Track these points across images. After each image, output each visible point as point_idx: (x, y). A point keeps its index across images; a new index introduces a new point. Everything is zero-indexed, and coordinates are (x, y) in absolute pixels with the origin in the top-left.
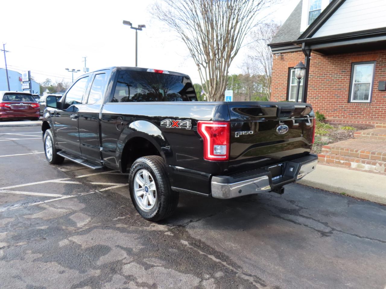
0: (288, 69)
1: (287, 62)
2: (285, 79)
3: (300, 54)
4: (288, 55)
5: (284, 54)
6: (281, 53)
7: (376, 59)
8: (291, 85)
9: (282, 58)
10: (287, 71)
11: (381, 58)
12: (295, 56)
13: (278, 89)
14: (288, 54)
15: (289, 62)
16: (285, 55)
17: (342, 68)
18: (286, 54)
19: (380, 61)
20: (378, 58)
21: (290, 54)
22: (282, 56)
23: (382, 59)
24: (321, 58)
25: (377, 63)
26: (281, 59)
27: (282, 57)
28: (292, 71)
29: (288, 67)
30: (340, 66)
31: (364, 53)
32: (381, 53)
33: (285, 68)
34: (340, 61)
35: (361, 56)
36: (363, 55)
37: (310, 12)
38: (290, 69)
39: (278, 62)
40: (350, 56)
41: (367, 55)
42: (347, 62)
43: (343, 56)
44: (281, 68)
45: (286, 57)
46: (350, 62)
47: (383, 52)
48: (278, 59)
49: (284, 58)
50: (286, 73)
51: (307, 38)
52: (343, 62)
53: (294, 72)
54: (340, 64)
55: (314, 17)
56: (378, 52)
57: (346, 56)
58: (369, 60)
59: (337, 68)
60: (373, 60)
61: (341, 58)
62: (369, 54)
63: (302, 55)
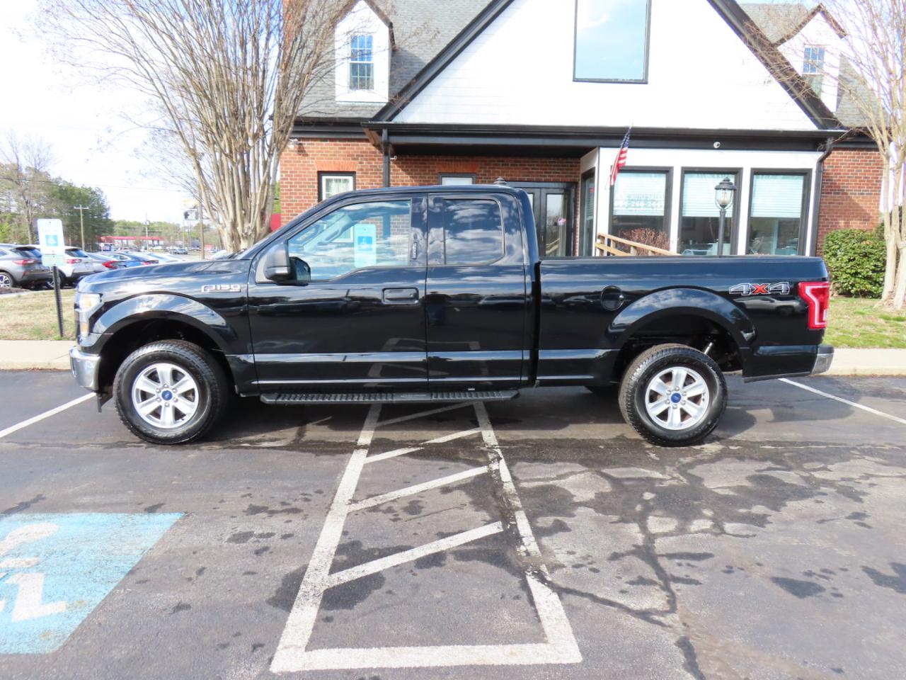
0: (316, 174)
1: (313, 159)
2: (312, 194)
3: (340, 145)
4: (313, 144)
5: (306, 143)
7: (476, 171)
9: (301, 151)
10: (316, 178)
11: (483, 170)
12: (331, 149)
14: (315, 142)
15: (317, 158)
16: (308, 144)
17: (424, 181)
18: (310, 142)
19: (482, 175)
20: (478, 169)
21: (319, 142)
22: (301, 144)
23: (485, 171)
25: (477, 178)
26: (299, 151)
27: (300, 148)
28: (324, 178)
29: (316, 171)
30: (420, 177)
31: (457, 158)
32: (482, 161)
33: (310, 172)
34: (420, 167)
35: (453, 163)
36: (455, 161)
37: (351, 64)
38: (320, 173)
39: (292, 156)
40: (436, 160)
41: (462, 163)
42: (431, 171)
43: (423, 160)
44: (301, 172)
45: (311, 150)
46: (434, 171)
47: (486, 161)
48: (292, 151)
49: (306, 150)
50: (313, 183)
51: (387, 121)
52: (425, 170)
53: (328, 181)
54: (420, 174)
55: (361, 76)
56: (480, 158)
57: (428, 160)
58: (465, 171)
59: (415, 181)
60: (471, 172)
61: (421, 164)
62: (464, 161)
63: (345, 149)
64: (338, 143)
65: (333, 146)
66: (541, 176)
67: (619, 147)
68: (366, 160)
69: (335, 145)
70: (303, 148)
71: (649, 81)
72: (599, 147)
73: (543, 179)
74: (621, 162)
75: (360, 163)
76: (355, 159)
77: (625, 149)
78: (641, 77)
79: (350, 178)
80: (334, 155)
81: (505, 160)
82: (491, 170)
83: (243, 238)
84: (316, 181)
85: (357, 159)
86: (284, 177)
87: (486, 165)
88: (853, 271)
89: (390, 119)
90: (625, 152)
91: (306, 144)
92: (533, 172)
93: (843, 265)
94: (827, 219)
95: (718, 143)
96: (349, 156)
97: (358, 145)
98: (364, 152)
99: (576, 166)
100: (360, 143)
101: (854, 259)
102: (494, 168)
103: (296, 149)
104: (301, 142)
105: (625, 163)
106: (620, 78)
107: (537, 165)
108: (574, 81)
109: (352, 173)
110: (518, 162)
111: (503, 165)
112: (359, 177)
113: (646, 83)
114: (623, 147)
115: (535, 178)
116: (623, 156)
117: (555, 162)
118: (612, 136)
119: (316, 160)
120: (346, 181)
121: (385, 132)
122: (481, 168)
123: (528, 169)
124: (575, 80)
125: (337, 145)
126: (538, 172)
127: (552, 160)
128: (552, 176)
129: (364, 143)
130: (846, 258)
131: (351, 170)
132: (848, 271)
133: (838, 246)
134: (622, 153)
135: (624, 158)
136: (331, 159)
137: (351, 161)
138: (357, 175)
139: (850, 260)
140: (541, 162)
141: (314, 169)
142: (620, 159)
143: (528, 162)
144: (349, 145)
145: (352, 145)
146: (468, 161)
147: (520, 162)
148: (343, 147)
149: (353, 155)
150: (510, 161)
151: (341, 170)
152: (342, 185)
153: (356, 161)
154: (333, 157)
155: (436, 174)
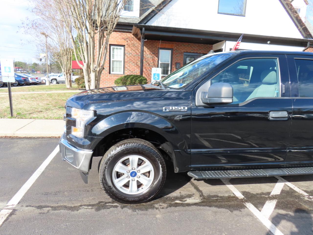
3: (119, 34)
8: (112, 59)
17: (153, 51)
19: (175, 49)
24: (137, 41)
25: (173, 51)
28: (112, 47)
30: (151, 49)
31: (166, 42)
32: (176, 44)
34: (151, 45)
35: (164, 44)
36: (165, 43)
38: (110, 45)
40: (157, 42)
41: (168, 44)
42: (156, 46)
46: (157, 47)
47: (177, 44)
51: (144, 24)
52: (153, 46)
53: (113, 48)
54: (151, 47)
55: (128, 5)
56: (174, 43)
57: (154, 42)
58: (169, 47)
59: (149, 50)
60: (171, 48)
61: (152, 43)
62: (169, 43)
63: (121, 35)
64: (118, 33)
65: (116, 34)
66: (198, 51)
68: (130, 40)
69: (117, 33)
71: (246, 15)
72: (226, 40)
74: (237, 47)
75: (127, 42)
76: (125, 40)
77: (240, 42)
78: (243, 14)
79: (123, 48)
80: (116, 38)
81: (185, 44)
82: (179, 48)
84: (109, 48)
85: (126, 40)
87: (177, 45)
90: (240, 43)
95: (269, 42)
96: (122, 38)
97: (126, 34)
98: (129, 37)
99: (211, 48)
100: (127, 33)
102: (180, 47)
106: (235, 14)
109: (124, 46)
111: (183, 46)
112: (127, 47)
116: (238, 44)
117: (203, 46)
118: (232, 36)
121: (143, 29)
122: (175, 46)
123: (193, 48)
124: (218, 13)
125: (118, 34)
126: (196, 49)
127: (202, 45)
128: (202, 51)
129: (129, 33)
131: (123, 44)
134: (238, 43)
135: (239, 45)
136: (115, 39)
137: (123, 40)
138: (126, 46)
140: (198, 45)
142: (237, 45)
143: (193, 45)
144: (123, 34)
145: (124, 34)
146: (170, 43)
147: (190, 45)
148: (120, 34)
149: (124, 38)
150: (186, 44)
151: (119, 44)
152: (119, 50)
153: (125, 41)
154: (116, 39)
155: (157, 48)
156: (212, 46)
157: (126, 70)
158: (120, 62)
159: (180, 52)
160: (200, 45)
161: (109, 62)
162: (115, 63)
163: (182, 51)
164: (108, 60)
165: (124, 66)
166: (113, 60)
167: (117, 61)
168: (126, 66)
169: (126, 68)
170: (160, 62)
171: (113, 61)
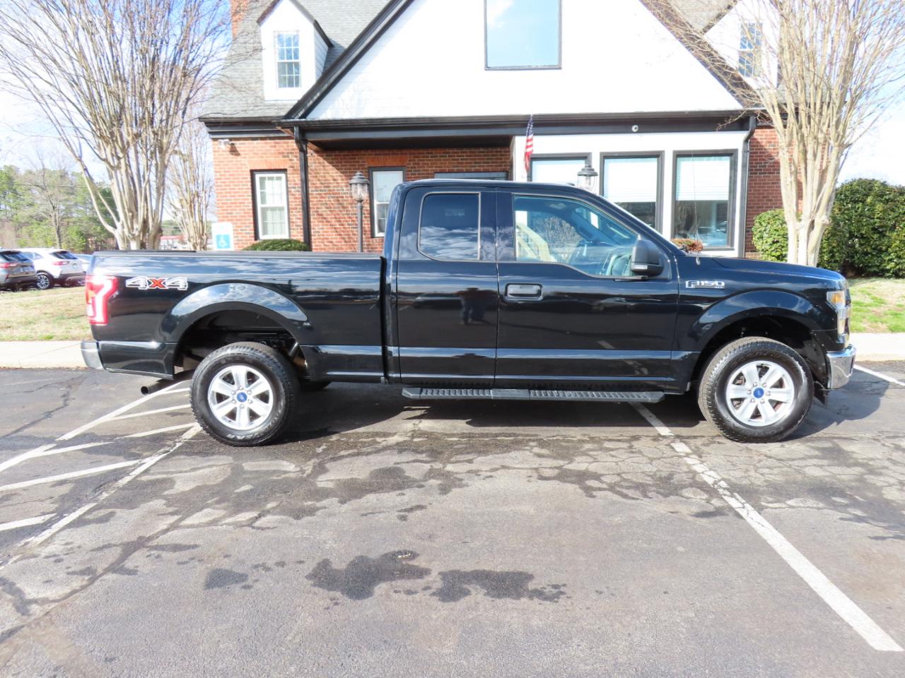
0: (249, 173)
1: (245, 158)
2: (246, 192)
3: (271, 143)
4: (245, 144)
5: (238, 142)
6: (231, 139)
7: (404, 163)
8: (259, 206)
9: (234, 151)
10: (249, 177)
11: (412, 163)
12: (262, 147)
13: (234, 215)
14: (247, 142)
15: (250, 157)
16: (240, 144)
18: (242, 142)
19: (412, 168)
20: (407, 162)
21: (251, 142)
22: (233, 144)
23: (414, 164)
25: (408, 171)
26: (231, 151)
27: (232, 147)
28: (258, 176)
29: (249, 170)
30: (350, 172)
31: (387, 152)
32: (411, 154)
33: (242, 171)
34: (349, 162)
35: (382, 157)
36: (384, 154)
37: (278, 63)
38: (253, 172)
39: (226, 156)
40: (365, 155)
41: (391, 156)
42: (361, 165)
43: (353, 155)
44: (234, 171)
45: (243, 149)
46: (364, 165)
47: (414, 154)
48: (225, 151)
49: (238, 149)
50: (246, 182)
51: (300, 118)
52: (355, 165)
53: (262, 179)
54: (350, 169)
55: (289, 73)
56: (407, 152)
57: (357, 155)
58: (395, 165)
59: (345, 176)
60: (400, 165)
61: (350, 159)
62: (393, 154)
63: (275, 147)
64: (269, 141)
65: (264, 145)
66: (470, 166)
67: (524, 135)
68: (296, 157)
69: (266, 143)
70: (235, 148)
71: (563, 66)
72: (515, 135)
73: (473, 169)
74: (529, 150)
75: (290, 160)
76: (284, 157)
77: (530, 137)
78: (555, 63)
79: (283, 175)
80: (265, 154)
81: (434, 152)
82: (421, 162)
83: (131, 239)
84: (249, 179)
85: (288, 157)
86: (218, 177)
87: (414, 157)
88: (778, 254)
89: (304, 116)
90: (531, 140)
91: (237, 144)
92: (463, 163)
93: (768, 247)
94: (770, 200)
95: (636, 126)
96: (279, 153)
97: (288, 143)
98: (294, 149)
99: (506, 156)
100: (290, 141)
101: (778, 242)
102: (423, 160)
103: (229, 149)
104: (233, 142)
105: (532, 151)
106: (534, 65)
107: (466, 156)
108: (486, 70)
109: (284, 171)
110: (447, 153)
111: (432, 157)
112: (290, 174)
113: (560, 68)
114: (528, 135)
115: (464, 169)
116: (529, 143)
117: (484, 152)
118: (521, 124)
119: (247, 159)
120: (279, 178)
121: (296, 129)
122: (410, 160)
123: (459, 160)
124: (488, 68)
125: (268, 144)
126: (467, 163)
127: (481, 150)
128: (483, 166)
130: (770, 240)
131: (282, 168)
132: (774, 253)
133: (763, 229)
134: (528, 141)
135: (531, 146)
136: (262, 157)
137: (282, 158)
138: (288, 172)
139: (774, 242)
140: (470, 152)
141: (247, 168)
142: (527, 147)
144: (279, 144)
145: (283, 143)
146: (398, 154)
147: (449, 153)
148: (273, 145)
149: (283, 153)
150: (438, 153)
151: (272, 168)
152: (275, 182)
153: (287, 159)
154: (265, 156)
155: (365, 169)
156: (509, 152)
157: (295, 227)
158: (281, 209)
159: (424, 174)
160: (475, 152)
161: (251, 212)
162: (269, 213)
163: (428, 170)
164: (251, 207)
165: (289, 219)
166: (264, 206)
167: (273, 209)
168: (292, 219)
169: (292, 222)
170: (376, 203)
171: (264, 210)
